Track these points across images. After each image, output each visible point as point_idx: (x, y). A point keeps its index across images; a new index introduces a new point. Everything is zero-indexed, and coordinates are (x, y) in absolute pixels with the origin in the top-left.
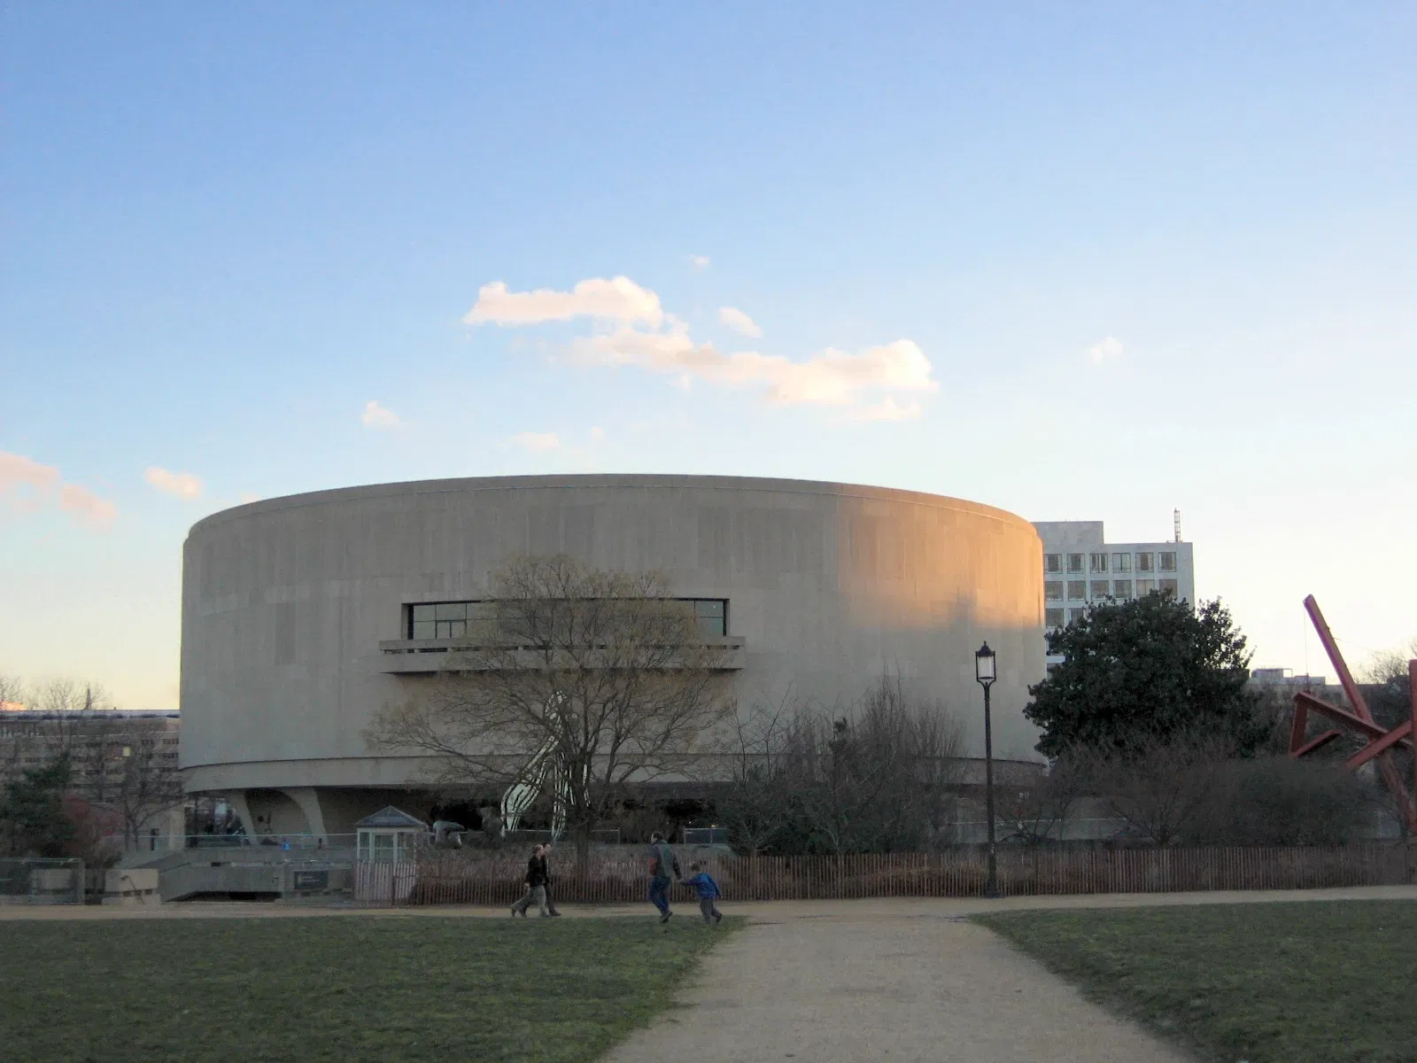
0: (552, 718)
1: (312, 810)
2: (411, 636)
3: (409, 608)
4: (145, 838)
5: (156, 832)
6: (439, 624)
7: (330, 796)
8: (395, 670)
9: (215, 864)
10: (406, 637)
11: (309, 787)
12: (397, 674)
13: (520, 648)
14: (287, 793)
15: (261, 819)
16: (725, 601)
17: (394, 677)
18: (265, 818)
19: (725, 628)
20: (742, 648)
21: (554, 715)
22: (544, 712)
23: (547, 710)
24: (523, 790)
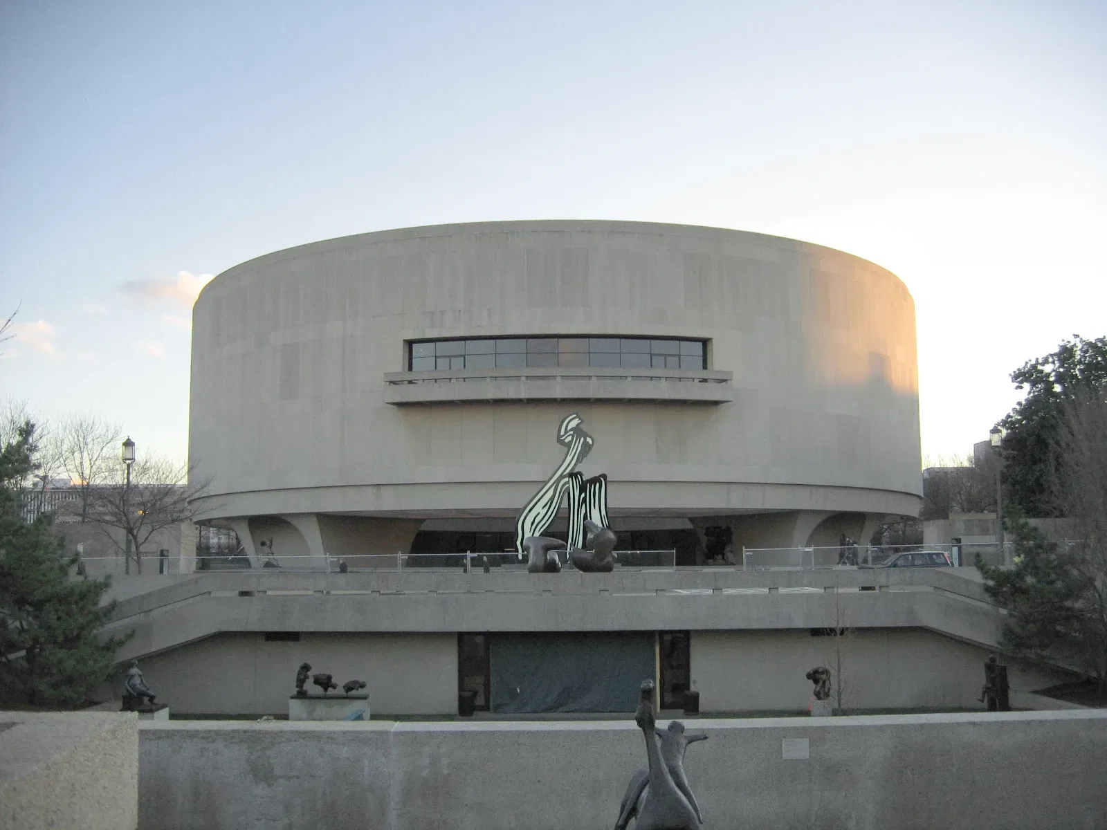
0: (566, 441)
1: (312, 535)
2: (410, 368)
3: (410, 344)
4: (151, 561)
5: (165, 553)
6: (438, 360)
7: (328, 521)
8: (398, 400)
9: (244, 594)
10: (407, 368)
11: (310, 514)
12: (400, 405)
13: (523, 379)
14: (289, 520)
15: (263, 544)
16: (705, 342)
17: (395, 407)
18: (268, 543)
19: (705, 367)
20: (729, 382)
21: (570, 438)
22: (559, 436)
23: (562, 433)
24: (539, 513)
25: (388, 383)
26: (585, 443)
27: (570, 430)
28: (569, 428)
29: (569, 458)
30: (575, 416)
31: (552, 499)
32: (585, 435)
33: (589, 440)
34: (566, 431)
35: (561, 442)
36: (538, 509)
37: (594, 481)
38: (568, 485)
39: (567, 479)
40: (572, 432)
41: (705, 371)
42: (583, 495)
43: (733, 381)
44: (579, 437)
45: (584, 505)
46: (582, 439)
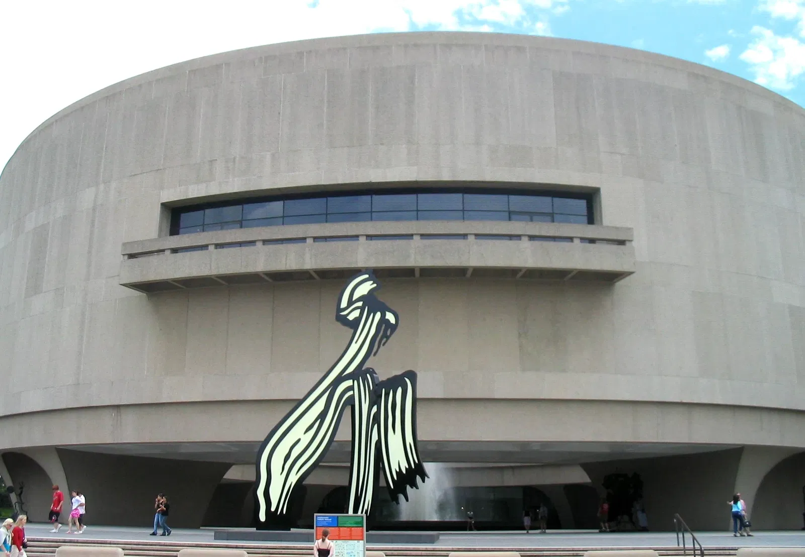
0: (351, 317)
1: (60, 478)
3: (173, 211)
8: (137, 279)
11: (46, 448)
19: (591, 220)
20: (628, 244)
21: (356, 314)
22: (340, 310)
23: (344, 304)
24: (299, 440)
25: (126, 257)
26: (383, 321)
27: (358, 300)
28: (355, 298)
29: (354, 347)
30: (366, 276)
31: (322, 416)
32: (383, 310)
33: (390, 317)
34: (351, 302)
35: (343, 320)
36: (298, 432)
37: (396, 382)
38: (351, 393)
39: (349, 383)
40: (360, 304)
41: (591, 227)
42: (375, 409)
43: (633, 243)
44: (372, 311)
45: (376, 426)
46: (378, 315)
